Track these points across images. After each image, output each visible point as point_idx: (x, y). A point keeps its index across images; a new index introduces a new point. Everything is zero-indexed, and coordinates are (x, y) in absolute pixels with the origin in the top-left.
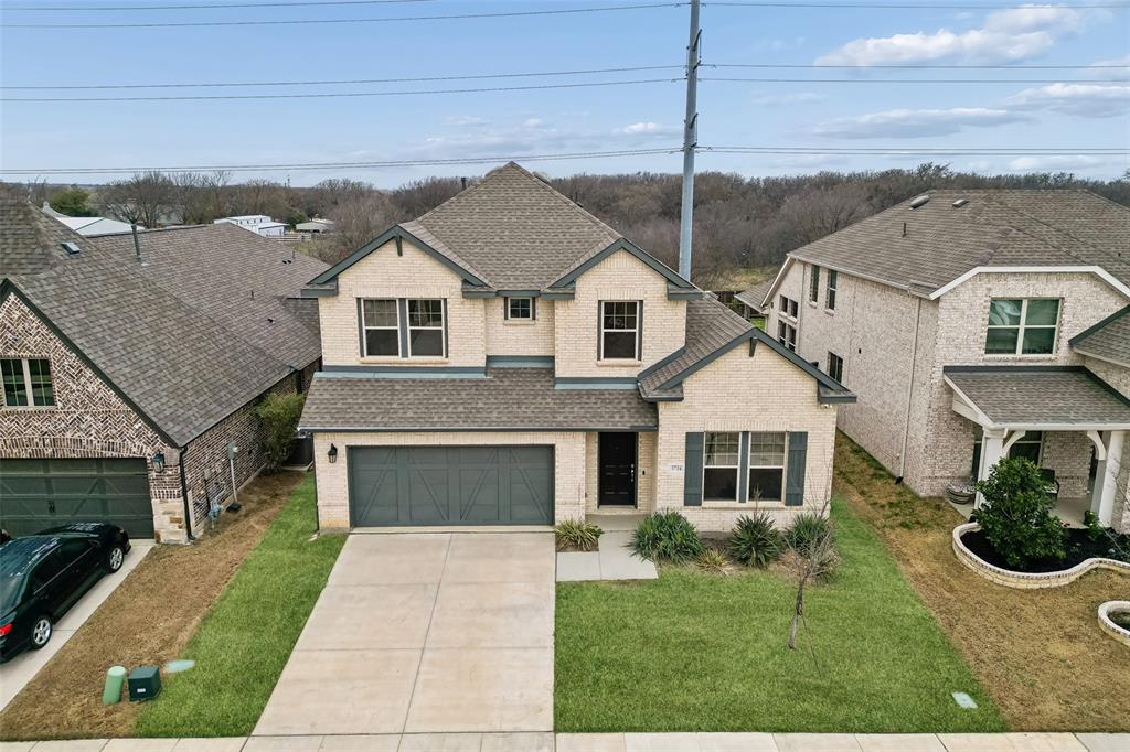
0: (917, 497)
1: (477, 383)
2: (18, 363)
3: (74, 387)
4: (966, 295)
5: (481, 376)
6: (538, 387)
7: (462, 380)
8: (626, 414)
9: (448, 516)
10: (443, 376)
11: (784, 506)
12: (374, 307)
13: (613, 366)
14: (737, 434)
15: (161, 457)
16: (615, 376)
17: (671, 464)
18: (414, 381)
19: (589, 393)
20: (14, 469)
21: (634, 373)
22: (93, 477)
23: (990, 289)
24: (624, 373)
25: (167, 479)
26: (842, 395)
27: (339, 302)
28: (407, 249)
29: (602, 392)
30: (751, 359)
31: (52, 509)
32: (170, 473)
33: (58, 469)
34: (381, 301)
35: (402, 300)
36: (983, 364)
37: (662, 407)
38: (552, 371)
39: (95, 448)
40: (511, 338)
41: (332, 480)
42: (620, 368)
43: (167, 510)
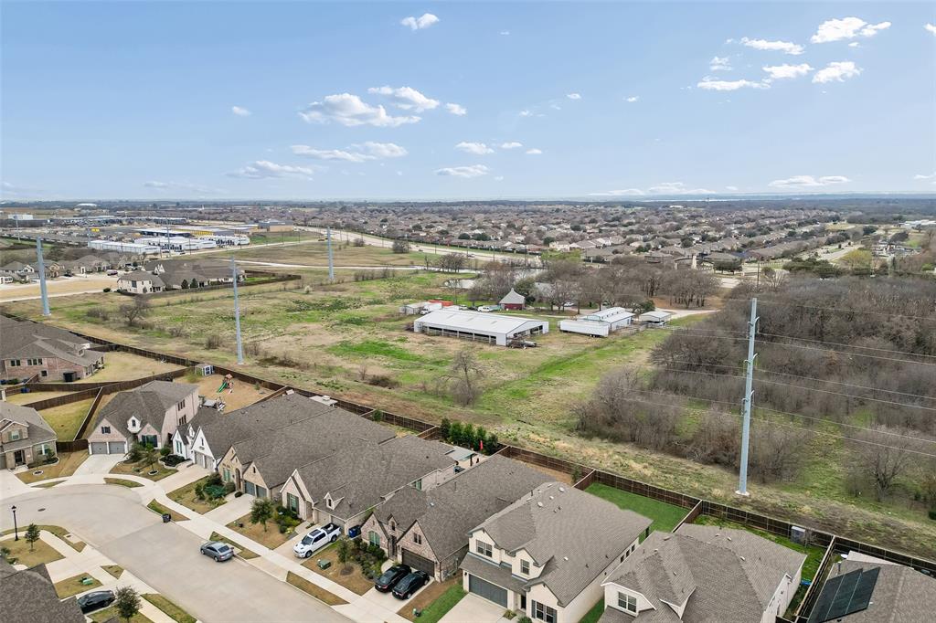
1: (496, 567)
3: (424, 543)
5: (498, 565)
6: (508, 573)
7: (494, 565)
10: (491, 563)
14: (543, 604)
15: (436, 562)
16: (524, 578)
17: (529, 605)
18: (485, 562)
19: (517, 580)
21: (528, 579)
22: (428, 563)
24: (526, 578)
27: (473, 540)
29: (519, 581)
32: (437, 566)
34: (480, 542)
35: (484, 543)
37: (527, 590)
38: (511, 570)
39: (427, 557)
40: (507, 559)
41: (466, 580)
42: (524, 576)
43: (437, 574)
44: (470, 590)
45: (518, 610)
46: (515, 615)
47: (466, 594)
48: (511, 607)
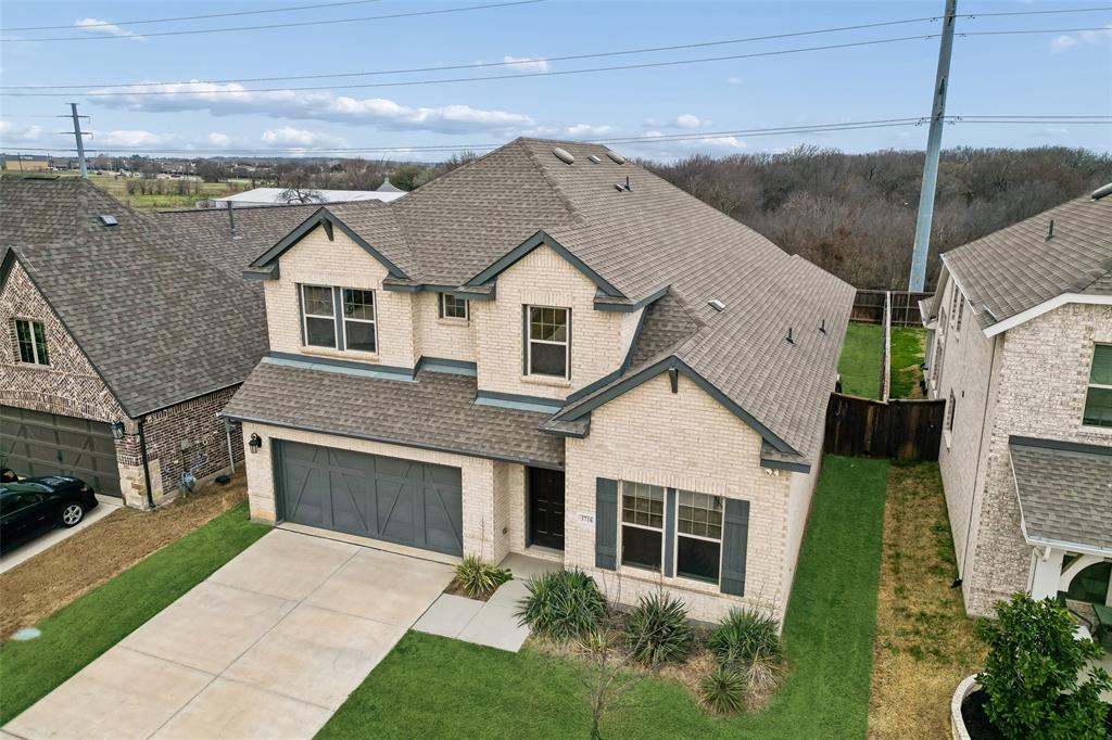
0: (963, 614)
1: (399, 386)
2: (27, 324)
3: (61, 351)
4: (1049, 334)
5: (409, 379)
6: (459, 399)
7: (388, 382)
8: (536, 444)
9: (366, 527)
10: (373, 374)
11: (719, 592)
12: (314, 295)
13: (539, 384)
14: (662, 488)
15: (121, 425)
16: (541, 396)
17: (579, 513)
18: (343, 376)
19: (508, 412)
20: (36, 419)
21: (563, 395)
22: (83, 435)
23: (1091, 329)
24: (551, 394)
25: (127, 446)
26: (790, 459)
27: (280, 286)
28: (337, 233)
29: (521, 413)
30: (674, 396)
31: (60, 459)
32: (129, 441)
33: (62, 424)
34: (318, 288)
35: (337, 288)
36: (1076, 440)
37: (569, 442)
38: (473, 381)
39: (77, 409)
40: (446, 340)
41: (259, 470)
42: (547, 387)
43: (129, 475)
44: (283, 514)
45: (510, 556)
46: (502, 578)
47: (262, 530)
48: (480, 542)
